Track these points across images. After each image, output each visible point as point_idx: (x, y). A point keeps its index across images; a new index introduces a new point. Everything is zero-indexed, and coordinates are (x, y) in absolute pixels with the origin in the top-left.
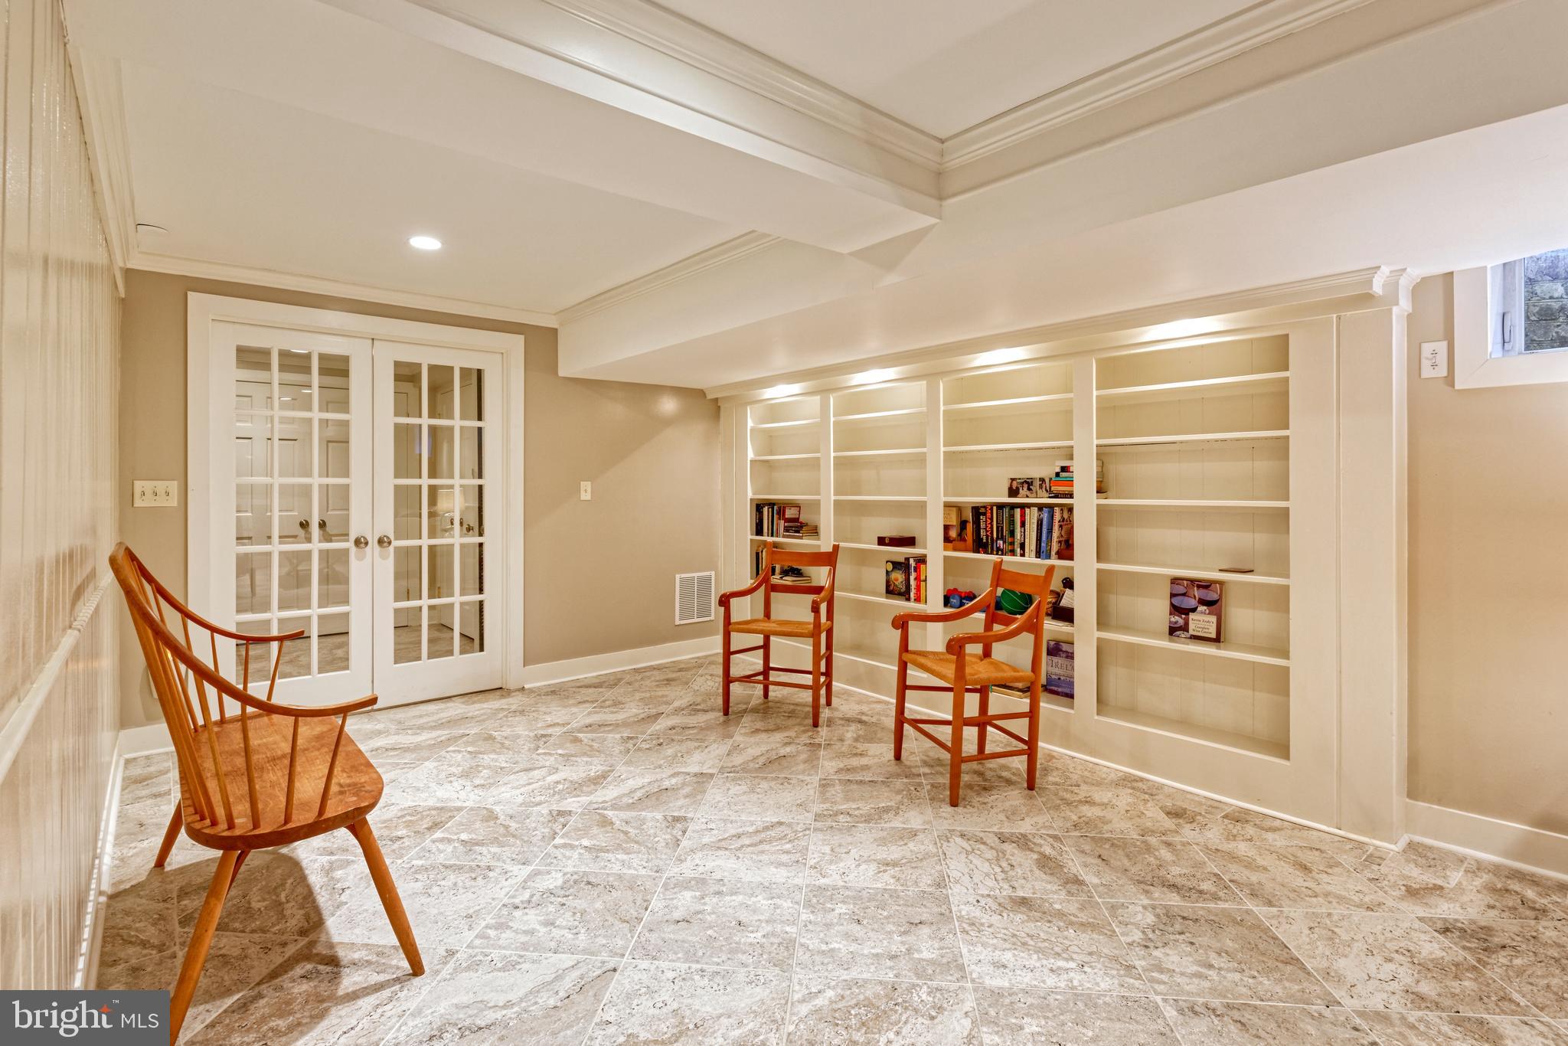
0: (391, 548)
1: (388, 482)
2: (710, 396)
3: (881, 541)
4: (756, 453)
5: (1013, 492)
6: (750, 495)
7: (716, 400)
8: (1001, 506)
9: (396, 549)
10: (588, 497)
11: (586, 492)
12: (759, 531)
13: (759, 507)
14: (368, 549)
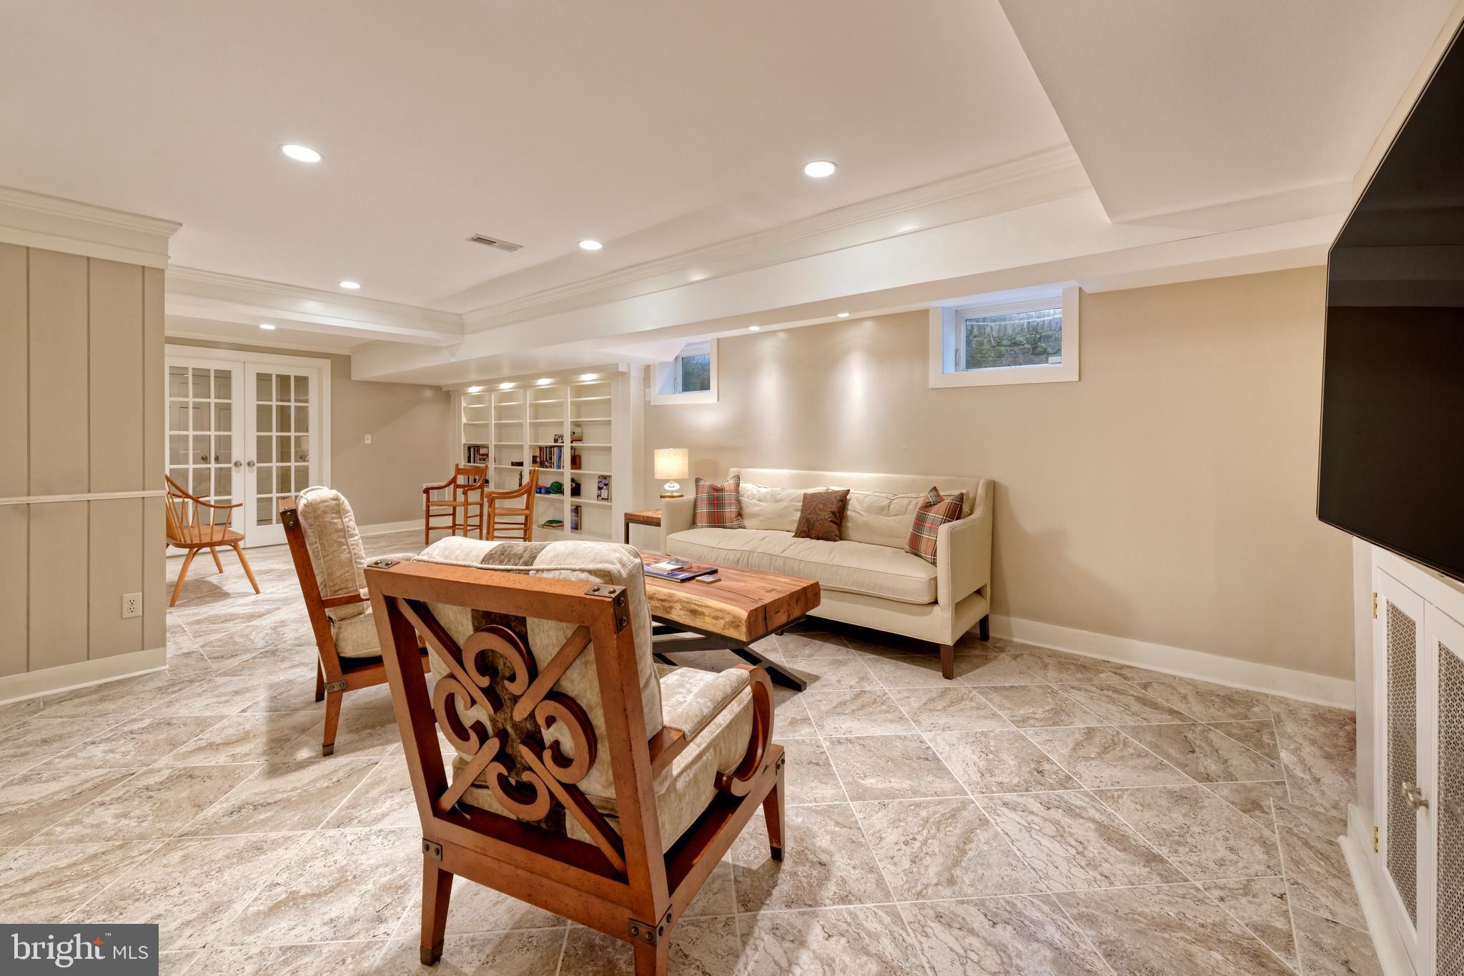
0: (255, 468)
1: (253, 434)
2: (444, 390)
3: (513, 464)
4: (468, 420)
5: (556, 441)
6: (464, 441)
7: (449, 391)
8: (551, 447)
9: (258, 468)
10: (369, 442)
11: (368, 440)
12: (469, 461)
13: (469, 448)
14: (242, 467)
